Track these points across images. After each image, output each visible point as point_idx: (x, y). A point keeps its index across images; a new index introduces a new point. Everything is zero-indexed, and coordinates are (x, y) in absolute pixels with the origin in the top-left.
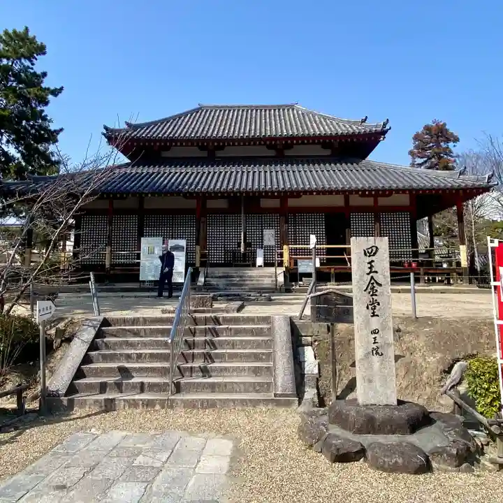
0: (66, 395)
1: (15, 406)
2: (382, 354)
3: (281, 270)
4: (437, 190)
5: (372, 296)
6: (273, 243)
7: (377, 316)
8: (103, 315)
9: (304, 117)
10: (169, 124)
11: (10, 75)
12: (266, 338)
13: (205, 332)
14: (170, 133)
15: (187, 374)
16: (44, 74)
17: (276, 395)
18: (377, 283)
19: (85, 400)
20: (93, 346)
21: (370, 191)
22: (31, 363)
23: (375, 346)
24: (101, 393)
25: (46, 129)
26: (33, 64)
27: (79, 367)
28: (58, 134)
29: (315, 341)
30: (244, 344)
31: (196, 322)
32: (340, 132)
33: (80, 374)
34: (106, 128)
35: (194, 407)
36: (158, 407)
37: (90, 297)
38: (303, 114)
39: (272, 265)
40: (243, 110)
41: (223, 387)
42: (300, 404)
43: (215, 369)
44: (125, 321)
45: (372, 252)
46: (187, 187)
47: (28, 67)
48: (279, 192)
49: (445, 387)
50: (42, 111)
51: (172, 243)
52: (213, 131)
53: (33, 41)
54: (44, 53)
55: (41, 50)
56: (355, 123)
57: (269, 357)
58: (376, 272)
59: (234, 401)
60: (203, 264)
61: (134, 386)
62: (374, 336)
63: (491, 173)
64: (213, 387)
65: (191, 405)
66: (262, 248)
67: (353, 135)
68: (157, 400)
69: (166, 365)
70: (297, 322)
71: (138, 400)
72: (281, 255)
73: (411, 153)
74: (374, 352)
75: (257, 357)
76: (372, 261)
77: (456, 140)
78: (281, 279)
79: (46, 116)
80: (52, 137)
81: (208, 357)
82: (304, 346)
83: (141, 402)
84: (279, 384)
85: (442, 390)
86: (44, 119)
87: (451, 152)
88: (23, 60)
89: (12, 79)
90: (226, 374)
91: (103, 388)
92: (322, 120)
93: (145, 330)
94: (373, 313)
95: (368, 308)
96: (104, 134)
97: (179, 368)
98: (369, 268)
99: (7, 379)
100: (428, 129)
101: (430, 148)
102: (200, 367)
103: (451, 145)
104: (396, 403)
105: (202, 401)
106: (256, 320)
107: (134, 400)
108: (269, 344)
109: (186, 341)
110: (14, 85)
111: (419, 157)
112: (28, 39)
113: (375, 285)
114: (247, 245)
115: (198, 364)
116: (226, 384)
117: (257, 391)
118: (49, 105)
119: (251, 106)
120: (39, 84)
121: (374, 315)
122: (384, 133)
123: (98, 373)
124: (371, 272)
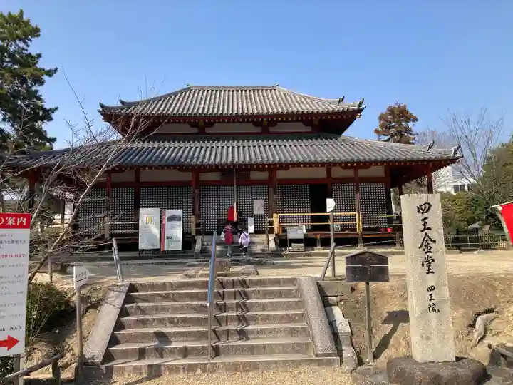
0: (103, 362)
1: (50, 376)
2: (439, 311)
3: (272, 237)
4: (417, 162)
5: (426, 253)
6: (262, 212)
7: (433, 272)
8: (128, 281)
9: (286, 97)
10: (160, 103)
11: (5, 57)
12: (296, 300)
13: (235, 295)
14: (163, 110)
15: (224, 337)
16: (39, 56)
17: (317, 355)
18: (431, 240)
19: (123, 367)
20: (123, 312)
21: (352, 163)
22: (57, 331)
23: (431, 303)
24: (139, 359)
25: (42, 108)
26: (28, 46)
27: (113, 333)
28: (53, 112)
29: (340, 301)
30: (274, 306)
31: (222, 285)
32: (321, 110)
33: (114, 341)
34: (102, 106)
35: (236, 370)
36: (199, 372)
37: (113, 265)
38: (284, 94)
39: (263, 232)
40: (229, 91)
41: (263, 349)
42: (341, 362)
43: (252, 332)
44: (153, 287)
45: (425, 209)
46: (188, 160)
47: (23, 49)
48: (269, 165)
49: (473, 341)
50: (37, 91)
51: (169, 213)
52: (204, 108)
53: (27, 24)
54: (38, 36)
55: (36, 32)
56: (333, 102)
57: (302, 317)
58: (429, 229)
59: (276, 362)
60: (198, 233)
61: (172, 351)
62: (430, 293)
63: (456, 147)
64: (252, 350)
65: (234, 368)
66: (252, 216)
67: (333, 113)
68: (197, 364)
69: (201, 329)
70: (322, 283)
71: (179, 365)
72: (271, 223)
73: (377, 131)
74: (431, 309)
75: (289, 318)
76: (426, 218)
77: (415, 120)
78: (272, 245)
79: (41, 96)
80: (47, 115)
81: (243, 320)
82: (331, 305)
83: (182, 367)
84: (319, 344)
85: (472, 344)
86: (39, 98)
87: (411, 130)
88: (18, 42)
89: (7, 60)
90: (262, 336)
91: (142, 354)
92: (303, 100)
93: (173, 294)
94: (429, 270)
95: (423, 265)
96: (100, 111)
97: (214, 331)
98: (423, 225)
99: (34, 349)
100: (391, 111)
101: (393, 127)
102: (236, 330)
103: (411, 124)
104: (454, 359)
105: (244, 364)
106: (282, 281)
107: (175, 365)
108: (300, 305)
109: (217, 304)
110: (9, 65)
111: (384, 135)
112: (23, 22)
113: (429, 242)
114: (240, 214)
115: (233, 327)
116: (264, 346)
117: (297, 352)
118: (45, 84)
119: (237, 87)
120: (34, 64)
121: (429, 272)
122: (360, 111)
123: (132, 338)
124: (425, 229)
